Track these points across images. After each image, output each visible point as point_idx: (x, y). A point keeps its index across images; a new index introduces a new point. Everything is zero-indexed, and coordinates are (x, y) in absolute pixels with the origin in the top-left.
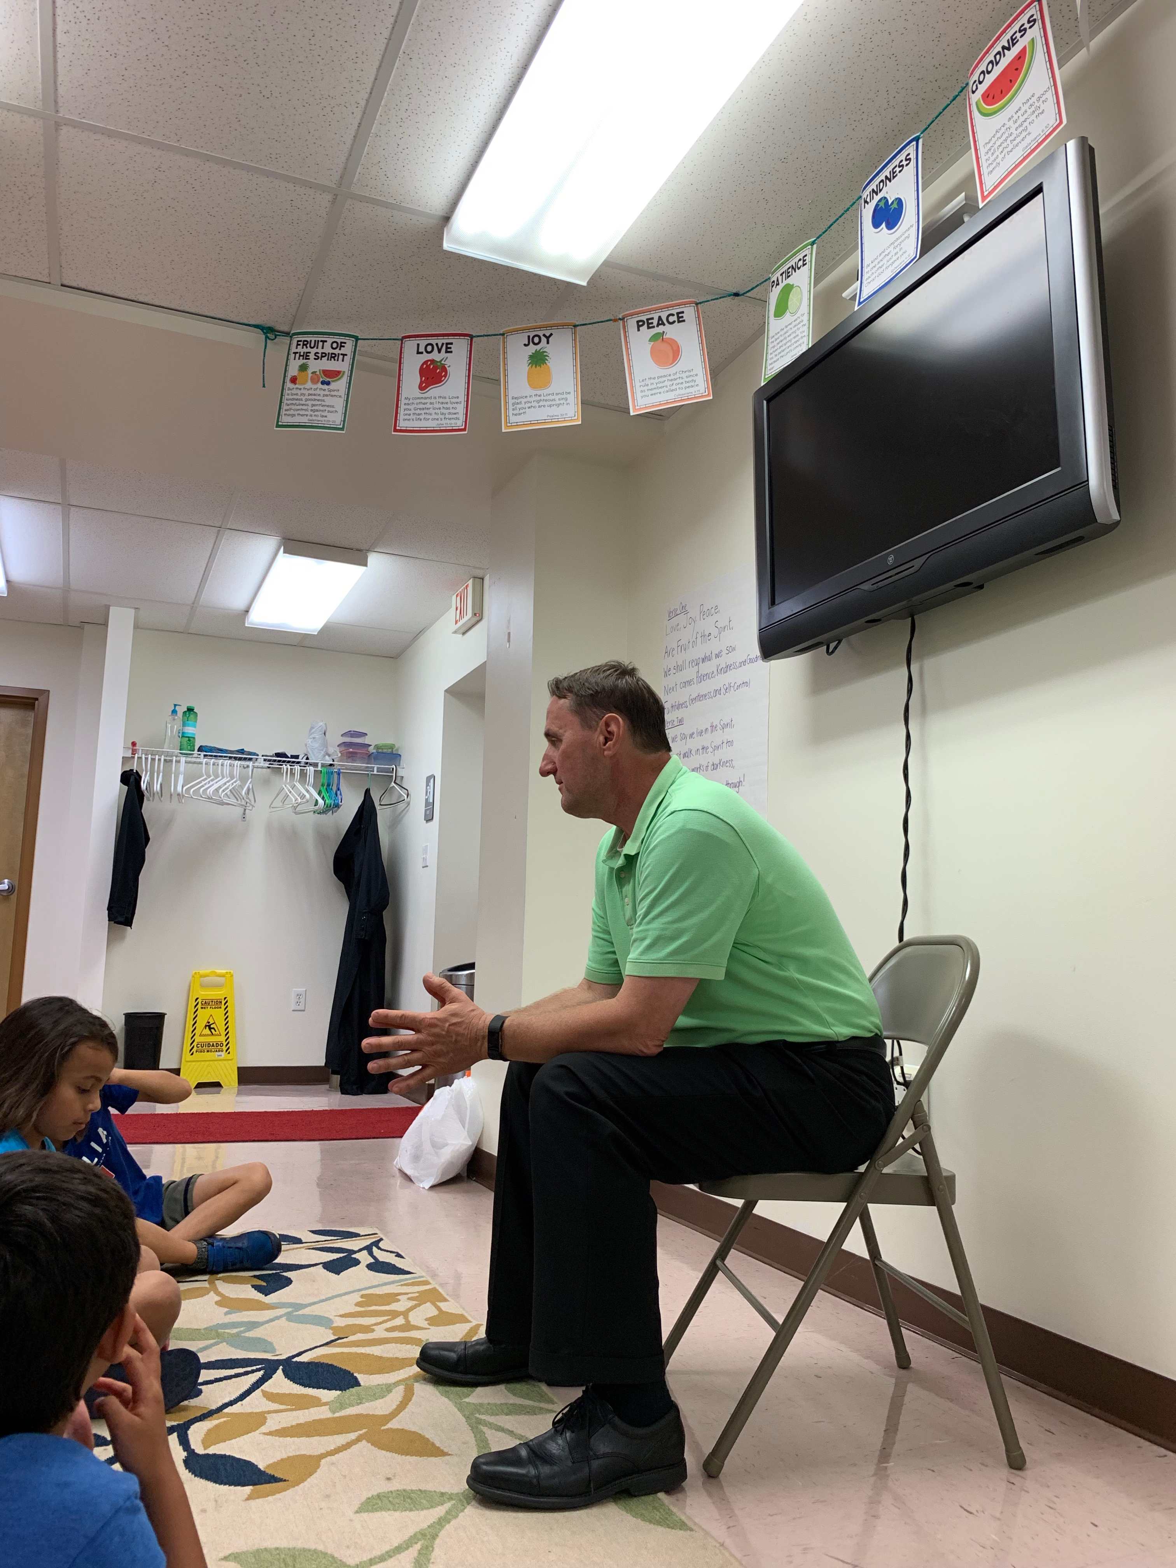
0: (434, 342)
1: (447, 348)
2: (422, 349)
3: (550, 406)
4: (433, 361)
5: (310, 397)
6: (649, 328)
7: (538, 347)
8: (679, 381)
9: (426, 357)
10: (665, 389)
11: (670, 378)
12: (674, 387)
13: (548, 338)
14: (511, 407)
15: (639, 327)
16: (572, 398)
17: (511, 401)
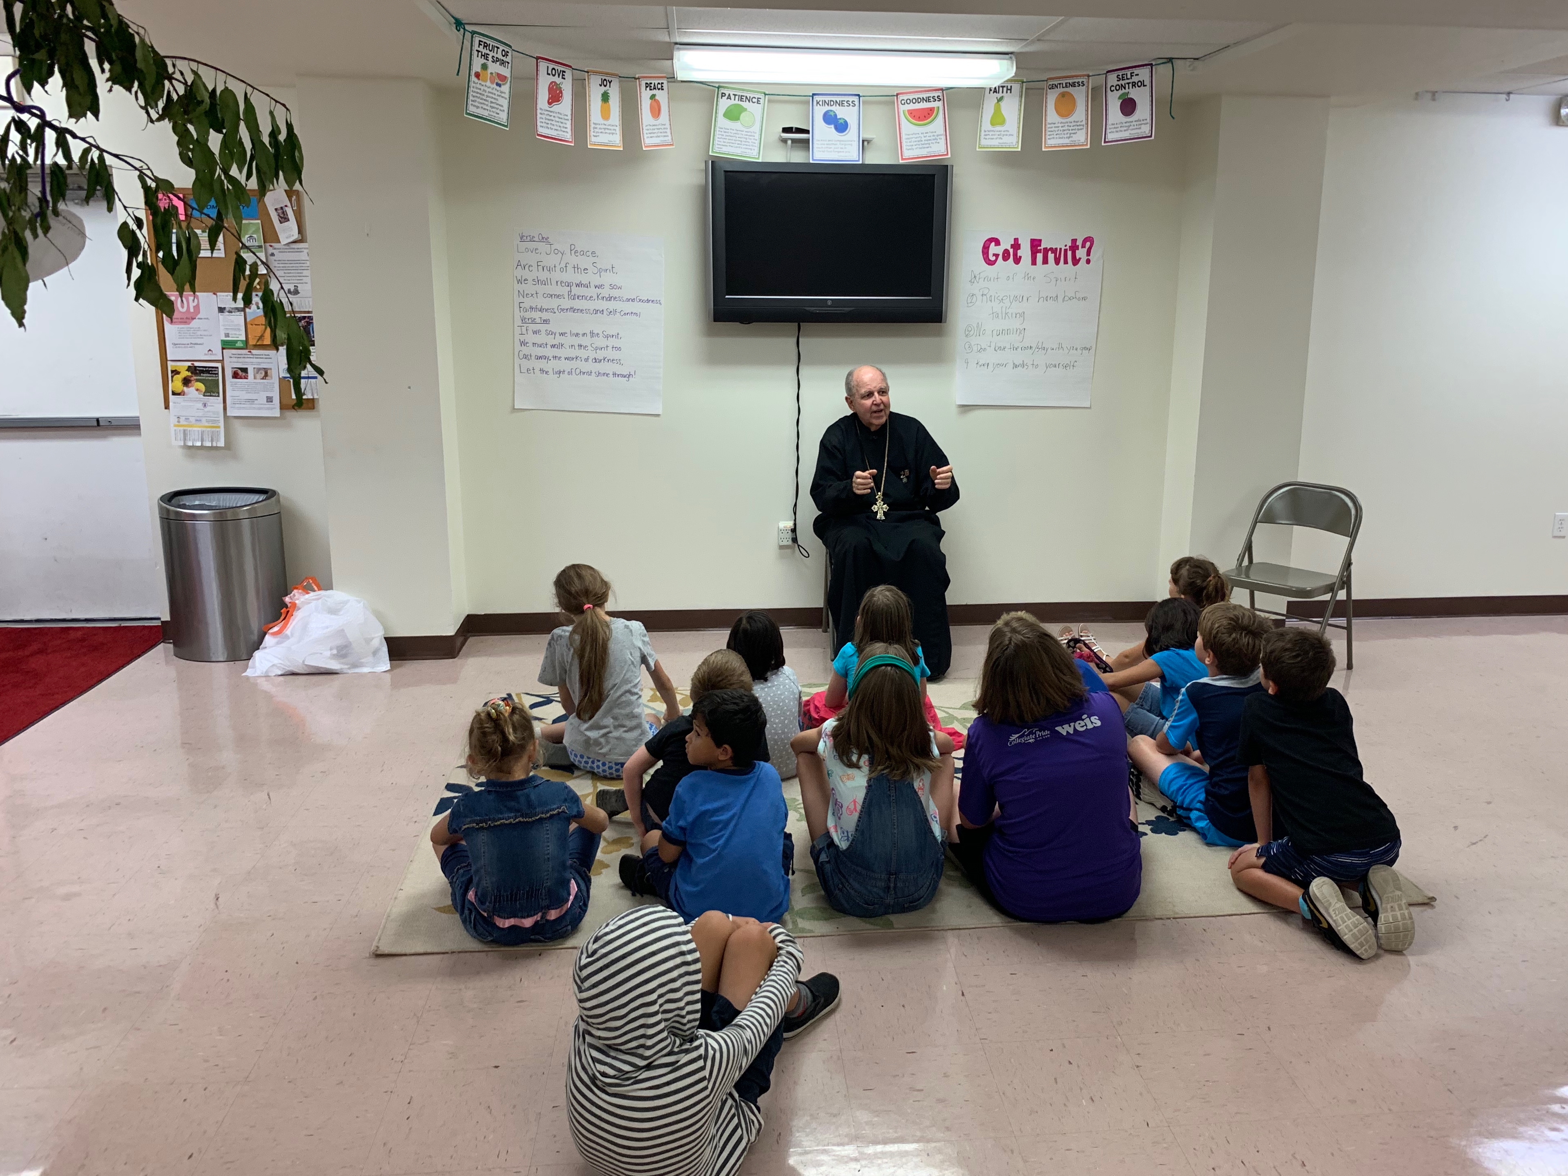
0: (556, 68)
1: (563, 75)
2: (550, 72)
3: (609, 133)
4: (555, 82)
5: (490, 95)
6: (650, 90)
7: (606, 88)
8: (660, 131)
9: (551, 79)
10: (655, 135)
11: (658, 127)
12: (659, 134)
13: (610, 83)
14: (592, 130)
15: (647, 87)
16: (618, 129)
17: (593, 126)
